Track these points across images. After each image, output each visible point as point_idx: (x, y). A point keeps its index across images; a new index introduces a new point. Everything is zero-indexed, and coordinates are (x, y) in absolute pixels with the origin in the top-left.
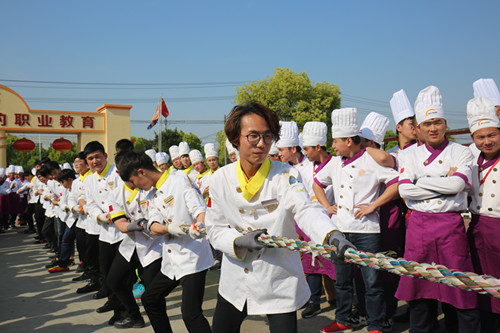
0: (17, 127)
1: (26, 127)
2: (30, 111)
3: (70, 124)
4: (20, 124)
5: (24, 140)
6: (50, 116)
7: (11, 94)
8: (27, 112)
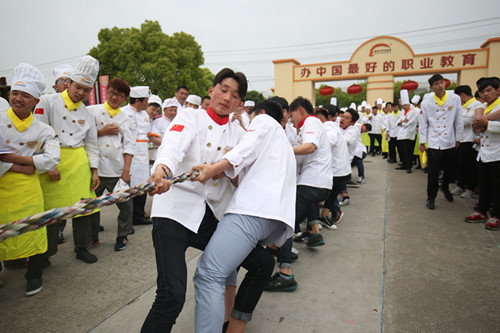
0: (403, 71)
1: (410, 70)
2: (415, 56)
3: (450, 63)
4: (405, 68)
5: (409, 81)
6: (431, 58)
7: (401, 44)
8: (411, 58)
